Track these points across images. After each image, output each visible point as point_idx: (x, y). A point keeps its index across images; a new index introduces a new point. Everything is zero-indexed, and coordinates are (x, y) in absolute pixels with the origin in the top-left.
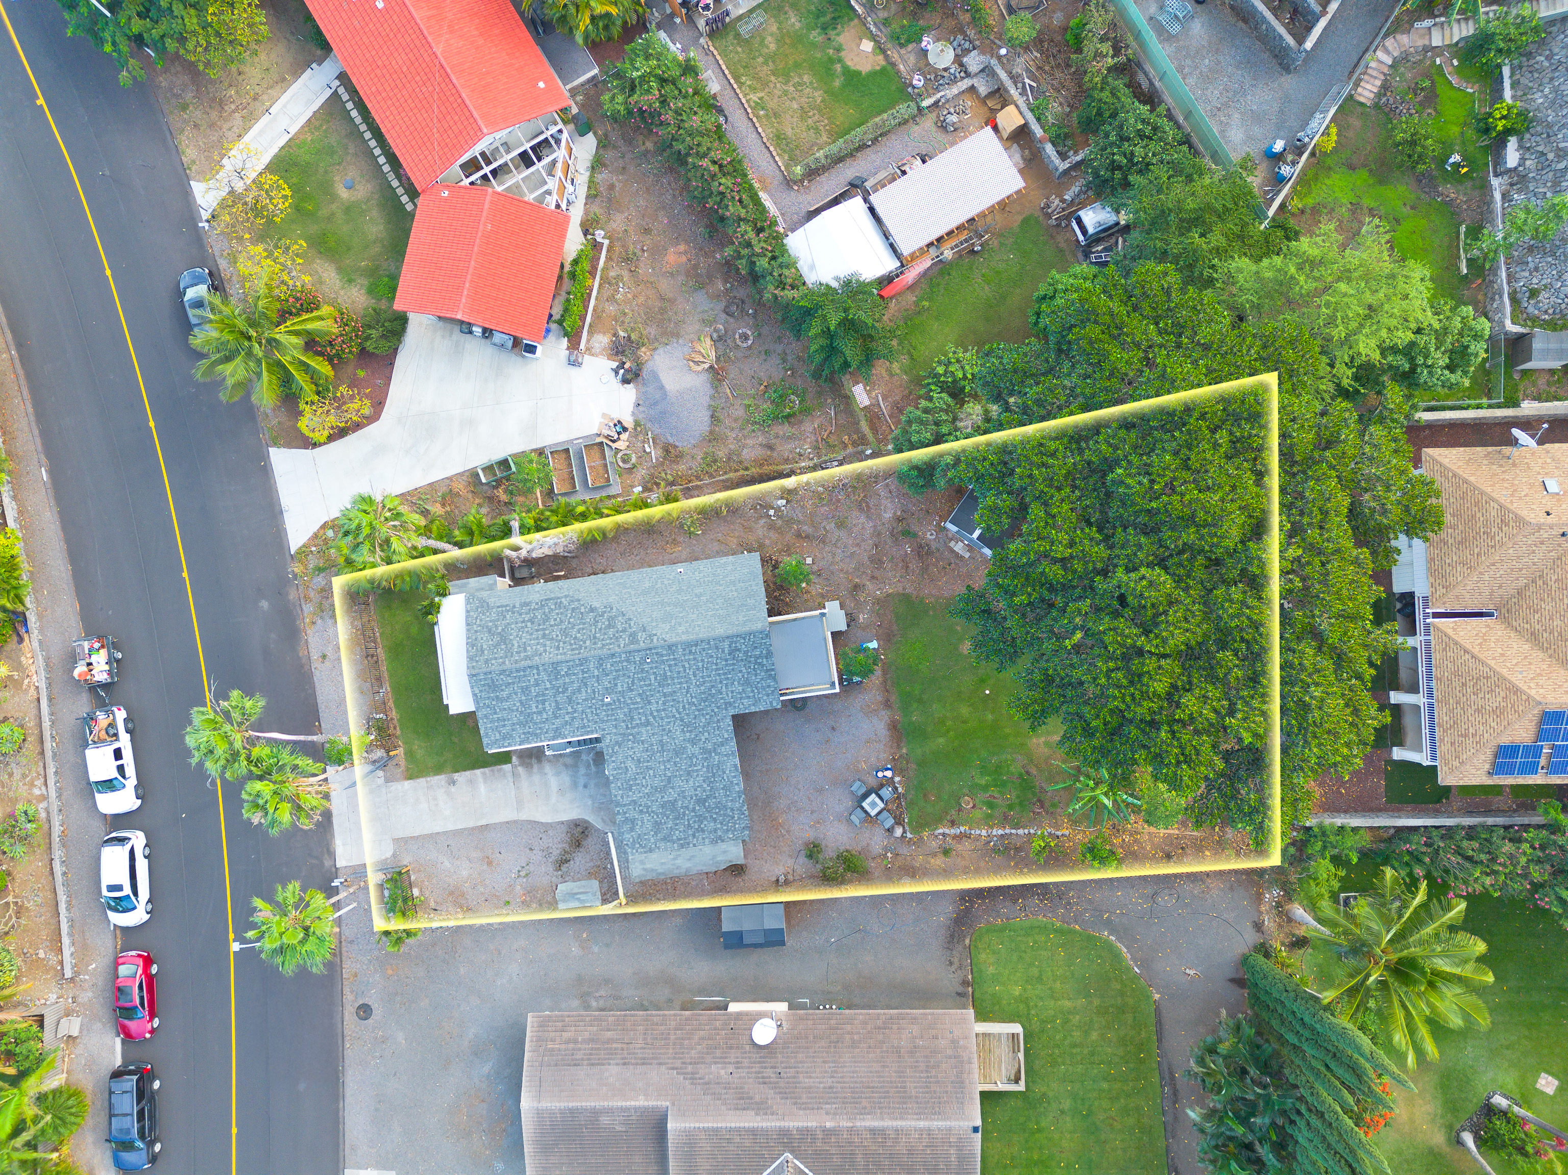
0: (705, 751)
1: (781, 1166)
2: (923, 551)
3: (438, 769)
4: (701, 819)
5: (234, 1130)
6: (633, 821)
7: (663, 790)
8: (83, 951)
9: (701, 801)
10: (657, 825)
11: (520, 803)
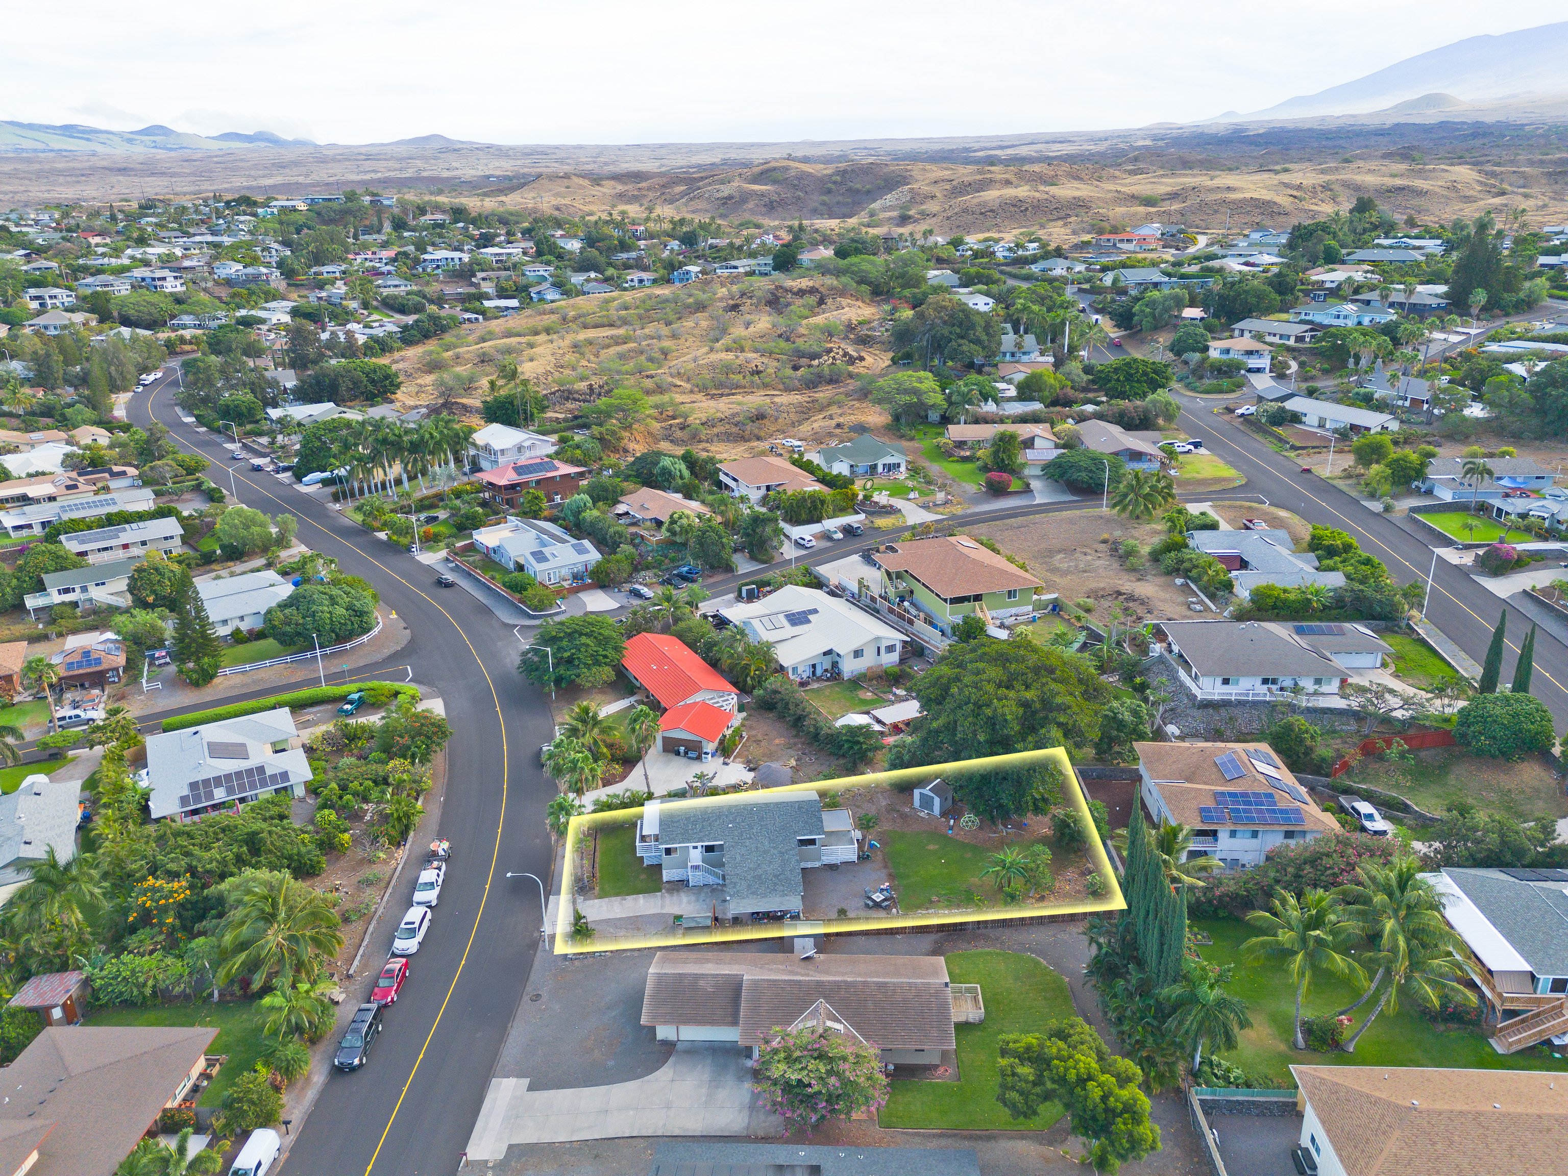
0: (780, 852)
1: (817, 1006)
2: (903, 816)
3: (617, 894)
4: (775, 884)
5: (421, 1056)
6: (735, 884)
7: (755, 869)
8: (364, 966)
9: (776, 876)
10: (749, 887)
11: (662, 907)
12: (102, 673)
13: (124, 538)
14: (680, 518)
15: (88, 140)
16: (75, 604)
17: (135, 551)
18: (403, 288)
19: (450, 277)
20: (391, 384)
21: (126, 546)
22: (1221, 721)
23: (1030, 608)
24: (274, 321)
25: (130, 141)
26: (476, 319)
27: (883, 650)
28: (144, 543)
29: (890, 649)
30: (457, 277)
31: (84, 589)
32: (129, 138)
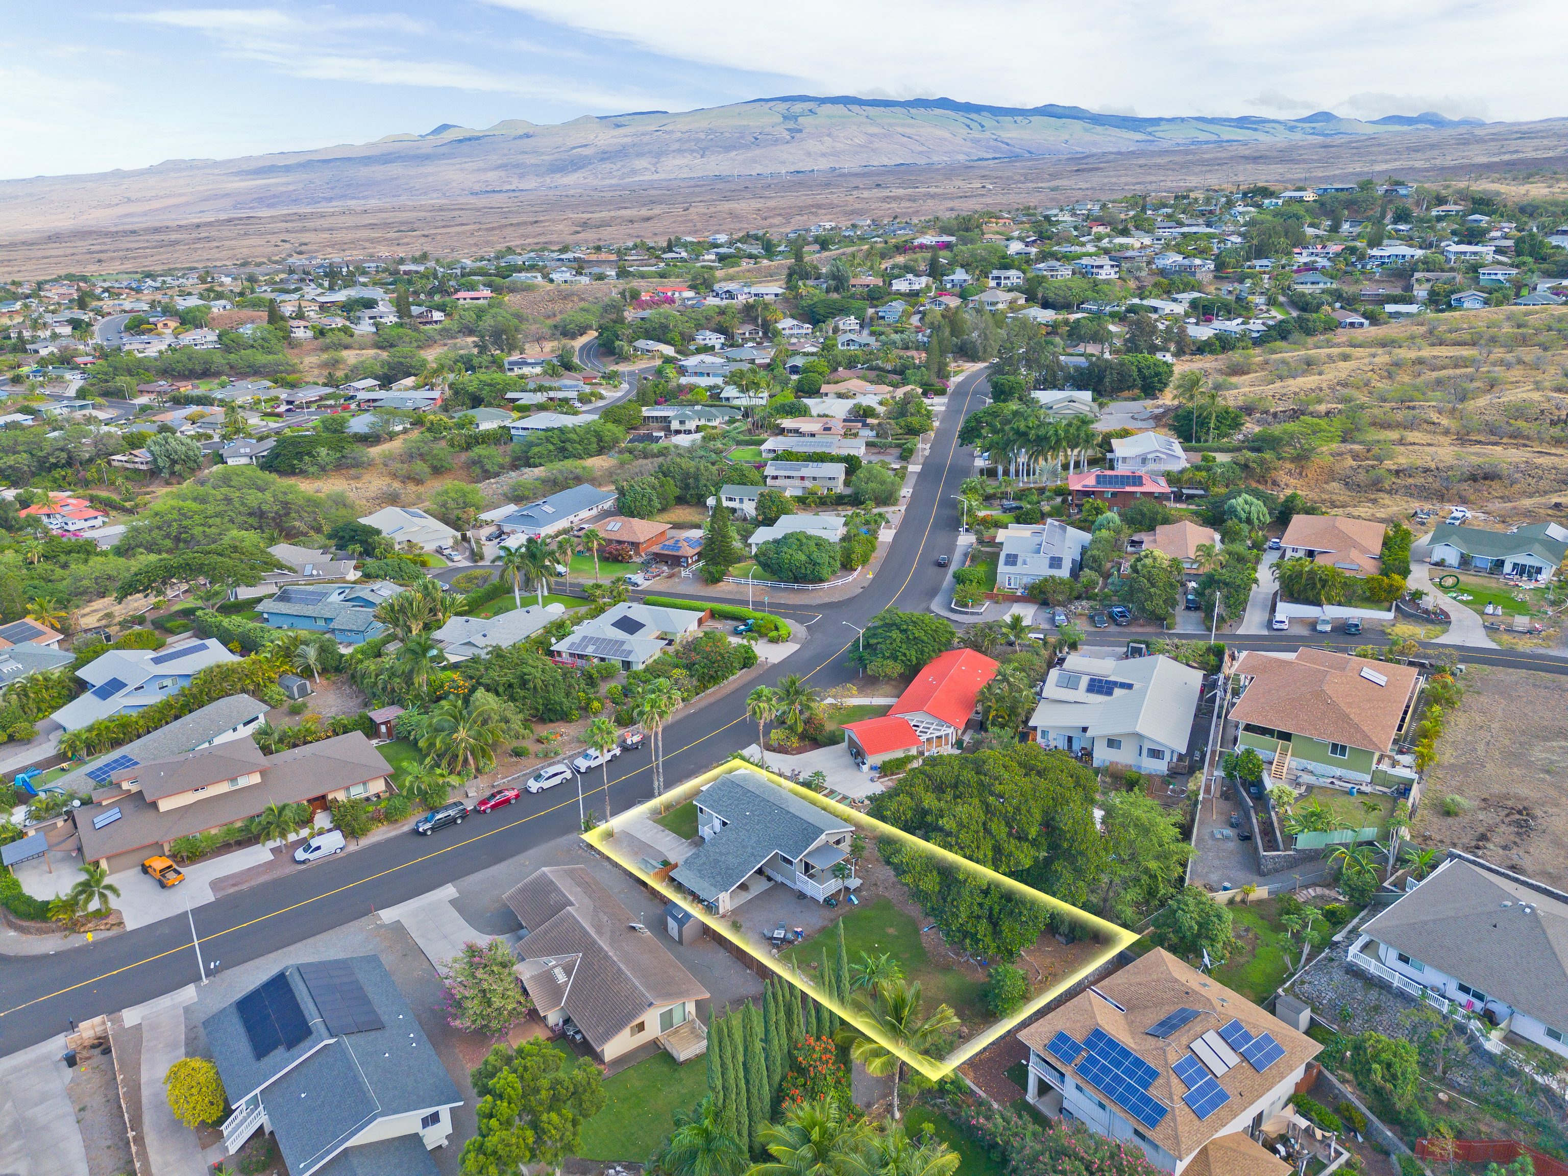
12: (678, 558)
13: (804, 472)
14: (1146, 556)
15: (1255, 130)
16: (734, 511)
17: (807, 484)
18: (1321, 286)
19: (1388, 276)
20: (1160, 381)
21: (802, 478)
22: (1360, 1002)
23: (1368, 778)
24: (1167, 311)
25: (1292, 129)
26: (1362, 325)
27: (1145, 752)
28: (814, 479)
29: (1156, 754)
30: (1393, 275)
31: (741, 501)
32: (1290, 126)
